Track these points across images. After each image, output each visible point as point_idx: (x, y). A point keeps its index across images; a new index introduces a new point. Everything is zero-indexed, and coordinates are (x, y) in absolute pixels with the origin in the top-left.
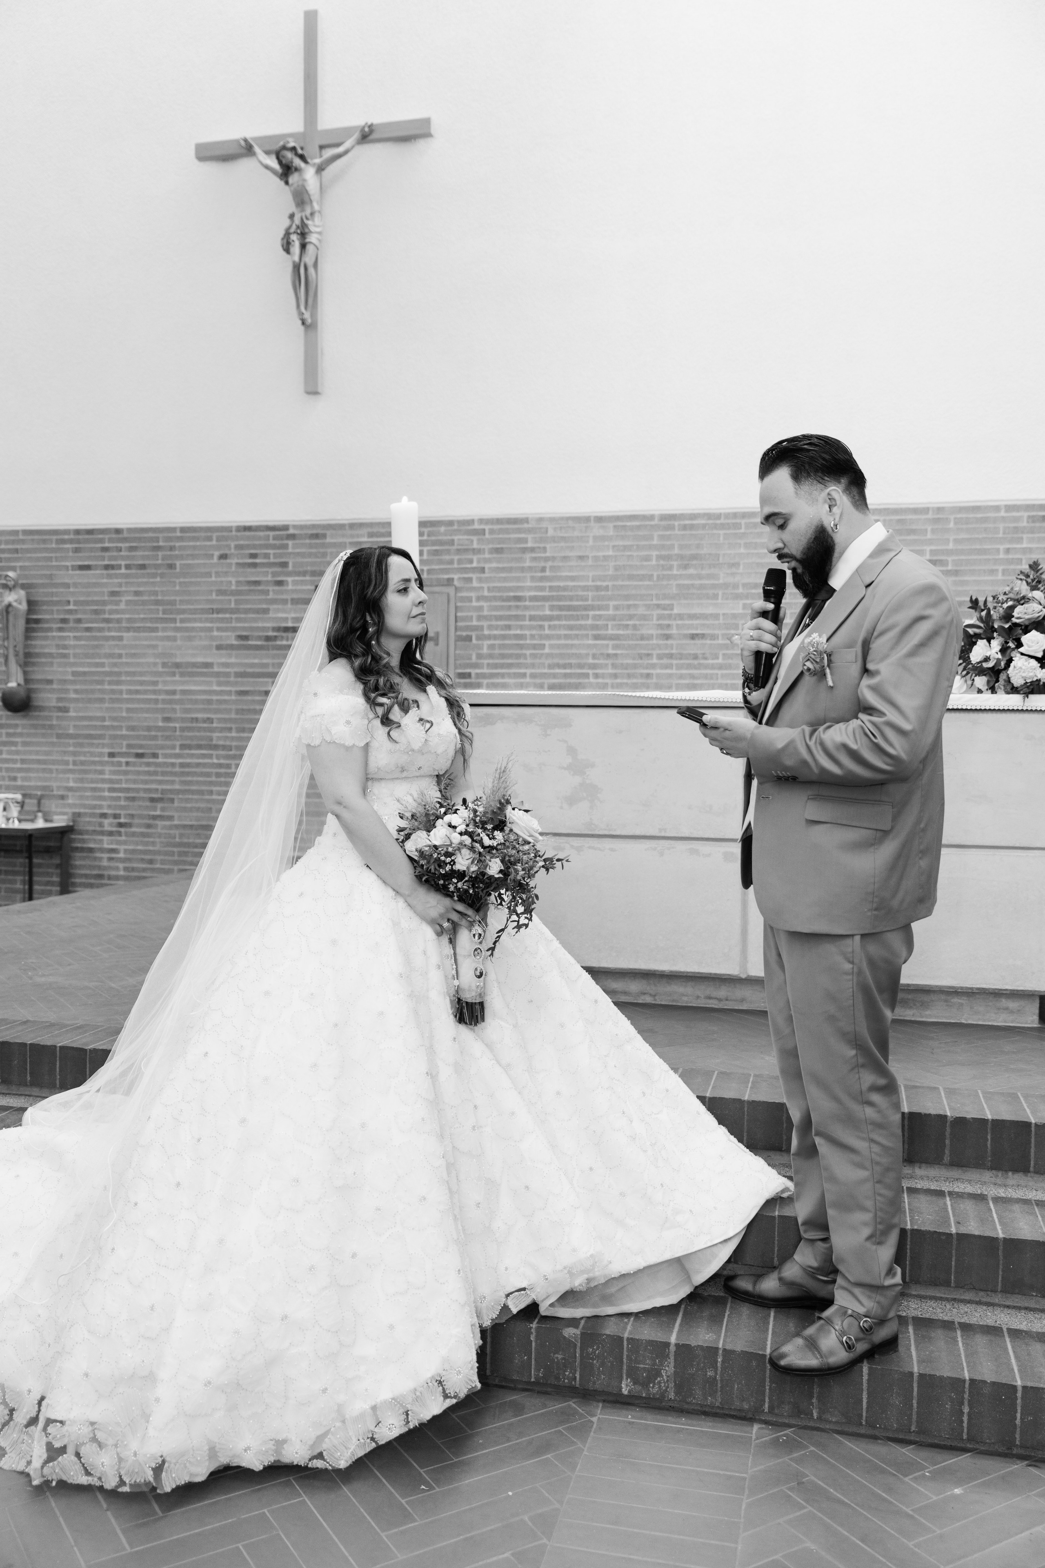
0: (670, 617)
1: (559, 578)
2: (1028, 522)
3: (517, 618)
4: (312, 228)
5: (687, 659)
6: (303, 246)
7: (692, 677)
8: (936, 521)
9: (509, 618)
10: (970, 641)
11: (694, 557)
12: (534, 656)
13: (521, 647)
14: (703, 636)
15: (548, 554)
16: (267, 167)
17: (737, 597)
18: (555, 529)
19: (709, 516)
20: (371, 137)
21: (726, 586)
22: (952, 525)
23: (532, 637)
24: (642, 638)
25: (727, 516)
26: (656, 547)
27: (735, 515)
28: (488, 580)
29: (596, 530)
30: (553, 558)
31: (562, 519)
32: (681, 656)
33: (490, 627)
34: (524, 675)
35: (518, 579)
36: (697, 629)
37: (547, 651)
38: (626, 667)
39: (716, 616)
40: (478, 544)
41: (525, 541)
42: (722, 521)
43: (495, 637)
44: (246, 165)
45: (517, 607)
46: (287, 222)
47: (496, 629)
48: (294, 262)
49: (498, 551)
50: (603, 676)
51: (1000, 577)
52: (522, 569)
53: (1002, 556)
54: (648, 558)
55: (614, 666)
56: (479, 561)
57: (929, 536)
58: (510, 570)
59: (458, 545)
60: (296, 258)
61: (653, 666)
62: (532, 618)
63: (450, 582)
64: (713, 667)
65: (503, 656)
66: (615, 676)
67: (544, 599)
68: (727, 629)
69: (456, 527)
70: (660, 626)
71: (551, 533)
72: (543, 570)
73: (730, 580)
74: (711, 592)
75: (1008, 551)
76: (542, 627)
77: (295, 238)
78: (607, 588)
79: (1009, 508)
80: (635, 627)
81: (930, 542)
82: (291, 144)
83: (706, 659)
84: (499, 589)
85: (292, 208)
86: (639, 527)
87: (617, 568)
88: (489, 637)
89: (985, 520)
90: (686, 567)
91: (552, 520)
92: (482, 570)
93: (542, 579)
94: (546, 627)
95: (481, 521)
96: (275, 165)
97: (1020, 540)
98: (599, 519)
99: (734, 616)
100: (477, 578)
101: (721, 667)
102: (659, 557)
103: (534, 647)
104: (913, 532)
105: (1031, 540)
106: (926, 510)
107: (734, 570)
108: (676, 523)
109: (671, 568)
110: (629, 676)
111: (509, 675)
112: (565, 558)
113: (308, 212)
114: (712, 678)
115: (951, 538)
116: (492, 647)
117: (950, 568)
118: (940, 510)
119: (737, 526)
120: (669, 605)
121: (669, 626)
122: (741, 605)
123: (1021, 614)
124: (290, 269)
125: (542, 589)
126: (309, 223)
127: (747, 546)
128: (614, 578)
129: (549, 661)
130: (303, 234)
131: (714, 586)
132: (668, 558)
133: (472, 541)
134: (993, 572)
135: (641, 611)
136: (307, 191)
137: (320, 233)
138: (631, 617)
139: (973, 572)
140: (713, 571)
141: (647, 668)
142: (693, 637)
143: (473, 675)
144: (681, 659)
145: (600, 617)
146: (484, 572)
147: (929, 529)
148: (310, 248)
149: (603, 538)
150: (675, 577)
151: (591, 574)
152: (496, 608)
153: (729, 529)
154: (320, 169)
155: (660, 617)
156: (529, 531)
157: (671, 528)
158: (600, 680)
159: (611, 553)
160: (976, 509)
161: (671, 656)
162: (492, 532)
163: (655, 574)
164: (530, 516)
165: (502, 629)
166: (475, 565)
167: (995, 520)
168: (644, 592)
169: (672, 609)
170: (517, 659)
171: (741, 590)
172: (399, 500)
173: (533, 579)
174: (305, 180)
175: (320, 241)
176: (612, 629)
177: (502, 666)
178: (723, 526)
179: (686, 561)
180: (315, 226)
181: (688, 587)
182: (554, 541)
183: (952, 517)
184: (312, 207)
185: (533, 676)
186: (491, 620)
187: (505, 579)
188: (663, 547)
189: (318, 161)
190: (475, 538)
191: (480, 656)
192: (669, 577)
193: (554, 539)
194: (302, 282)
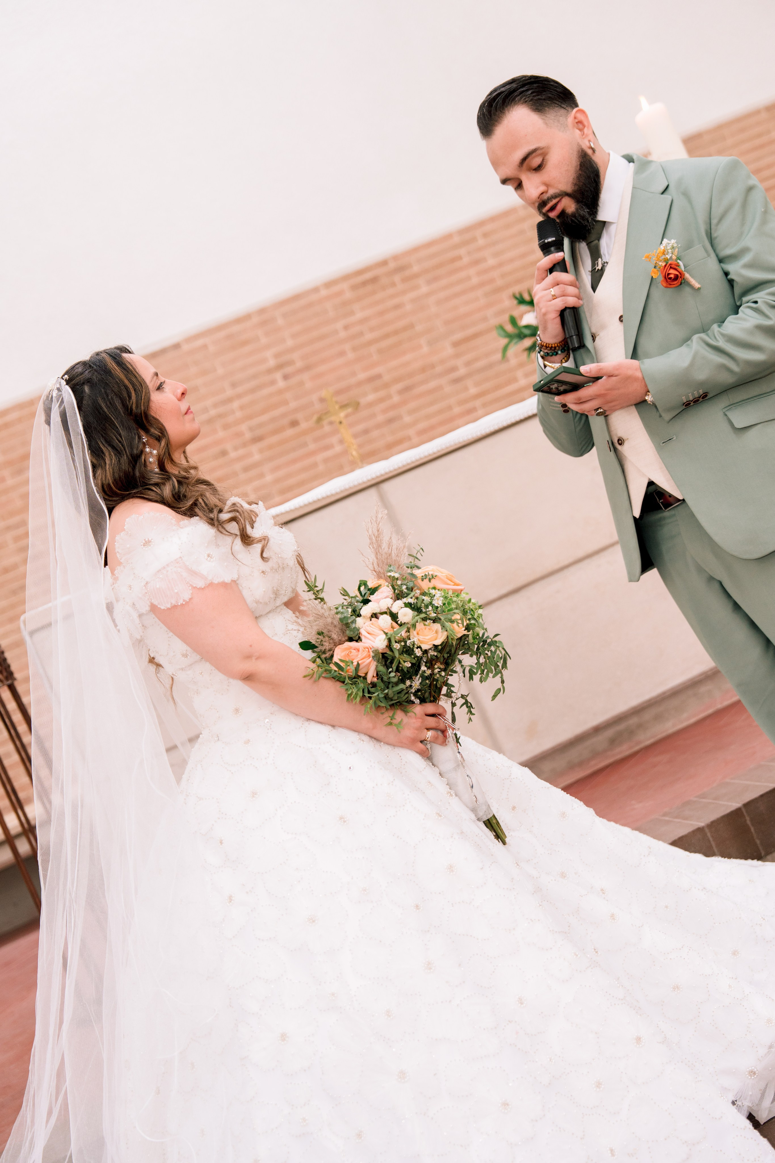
2: (351, 293)
8: (263, 323)
22: (280, 322)
51: (351, 355)
53: (343, 334)
57: (264, 340)
75: (346, 328)
81: (266, 348)
97: (352, 313)
104: (245, 343)
105: (362, 309)
106: (247, 317)
115: (287, 335)
117: (299, 365)
118: (262, 311)
134: (342, 354)
147: (260, 334)
160: (296, 297)
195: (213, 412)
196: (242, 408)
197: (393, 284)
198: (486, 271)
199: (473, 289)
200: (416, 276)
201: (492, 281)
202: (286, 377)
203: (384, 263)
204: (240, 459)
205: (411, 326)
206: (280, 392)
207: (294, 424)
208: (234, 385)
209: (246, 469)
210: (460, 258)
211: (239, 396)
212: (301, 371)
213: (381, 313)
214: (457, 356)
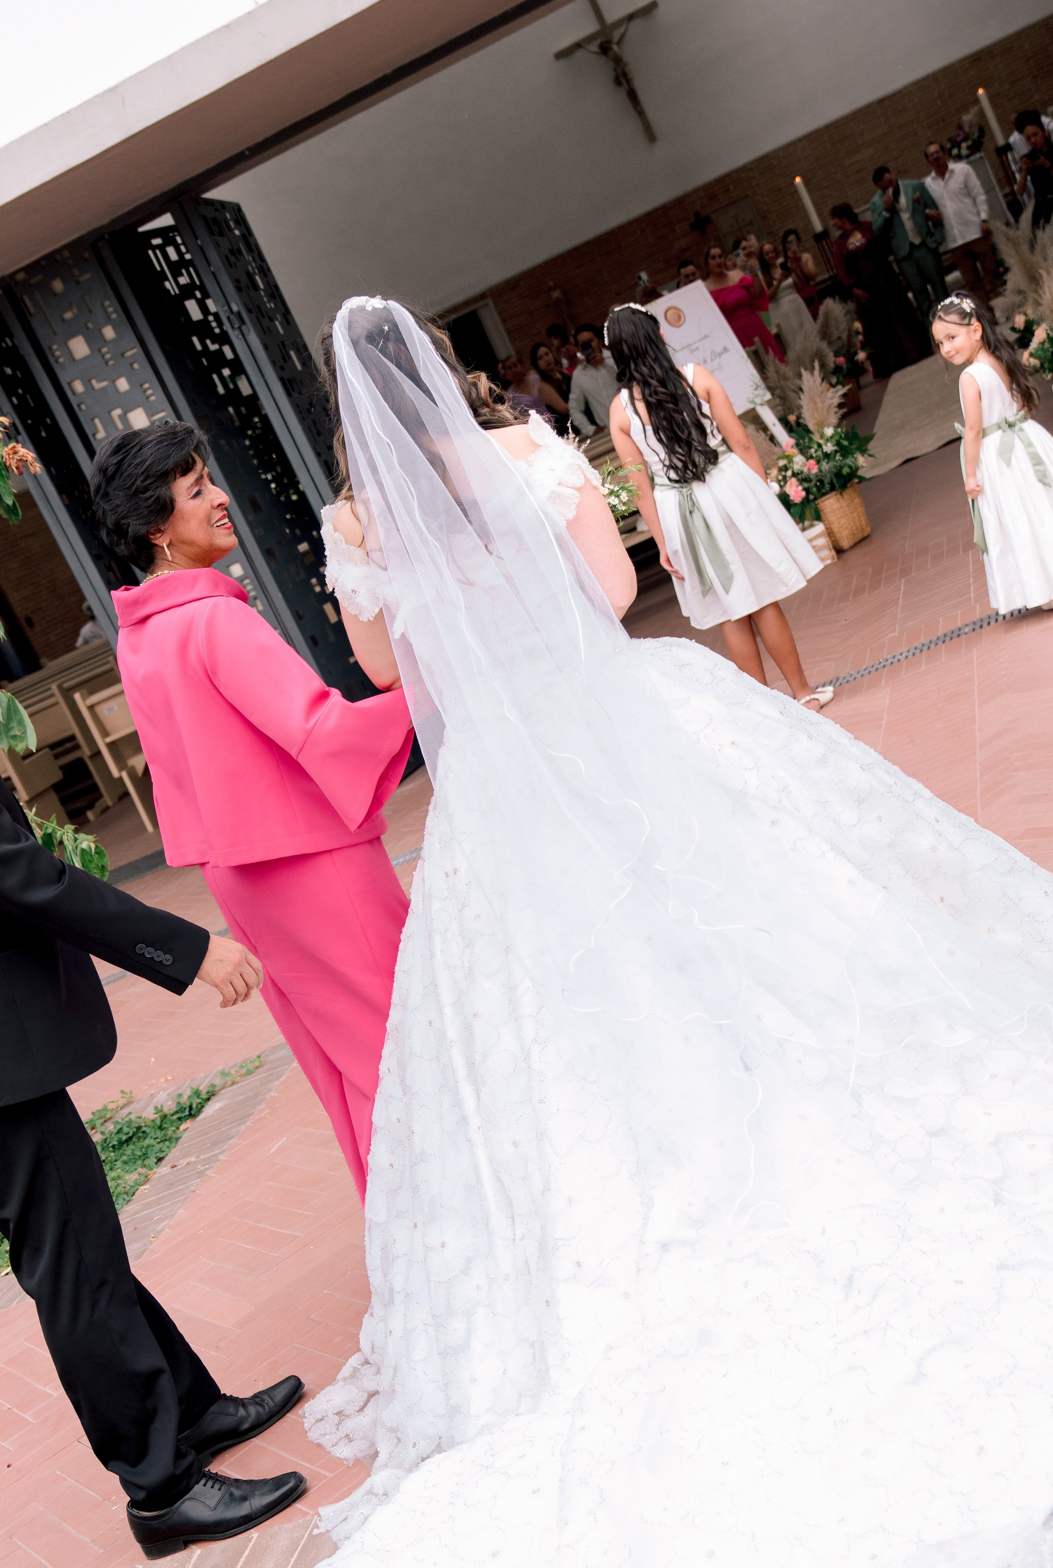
0: (845, 168)
1: (794, 170)
4: (629, 71)
8: (934, 80)
9: (780, 199)
10: (950, 150)
11: (844, 138)
14: (862, 170)
15: (783, 165)
16: (593, 52)
17: (869, 147)
18: (782, 153)
20: (632, 19)
21: (862, 144)
24: (838, 182)
25: (850, 115)
28: (762, 188)
29: (800, 145)
31: (784, 146)
33: (774, 207)
36: (858, 168)
40: (752, 176)
41: (772, 163)
43: (778, 210)
44: (580, 54)
46: (613, 73)
47: (777, 206)
48: (627, 90)
49: (761, 173)
54: (826, 148)
60: (627, 88)
63: (747, 196)
65: (784, 216)
69: (740, 171)
70: (843, 174)
73: (863, 141)
74: (857, 150)
76: (792, 197)
77: (623, 80)
78: (814, 168)
80: (833, 179)
81: (935, 90)
82: (605, 39)
84: (771, 189)
85: (612, 65)
86: (817, 136)
87: (815, 158)
88: (775, 211)
90: (843, 144)
91: (780, 149)
92: (759, 184)
95: (750, 163)
96: (598, 50)
98: (799, 140)
99: (871, 155)
100: (758, 189)
102: (830, 145)
107: (863, 136)
109: (837, 147)
112: (792, 163)
113: (623, 65)
115: (943, 84)
116: (778, 215)
117: (947, 96)
118: (933, 75)
119: (857, 117)
121: (846, 172)
122: (872, 149)
123: (959, 139)
124: (625, 94)
126: (626, 69)
130: (625, 75)
136: (619, 56)
148: (630, 81)
154: (619, 43)
166: (755, 184)
168: (830, 162)
174: (617, 52)
179: (842, 141)
182: (784, 158)
184: (624, 62)
186: (773, 204)
189: (616, 39)
190: (750, 172)
191: (774, 221)
194: (633, 96)
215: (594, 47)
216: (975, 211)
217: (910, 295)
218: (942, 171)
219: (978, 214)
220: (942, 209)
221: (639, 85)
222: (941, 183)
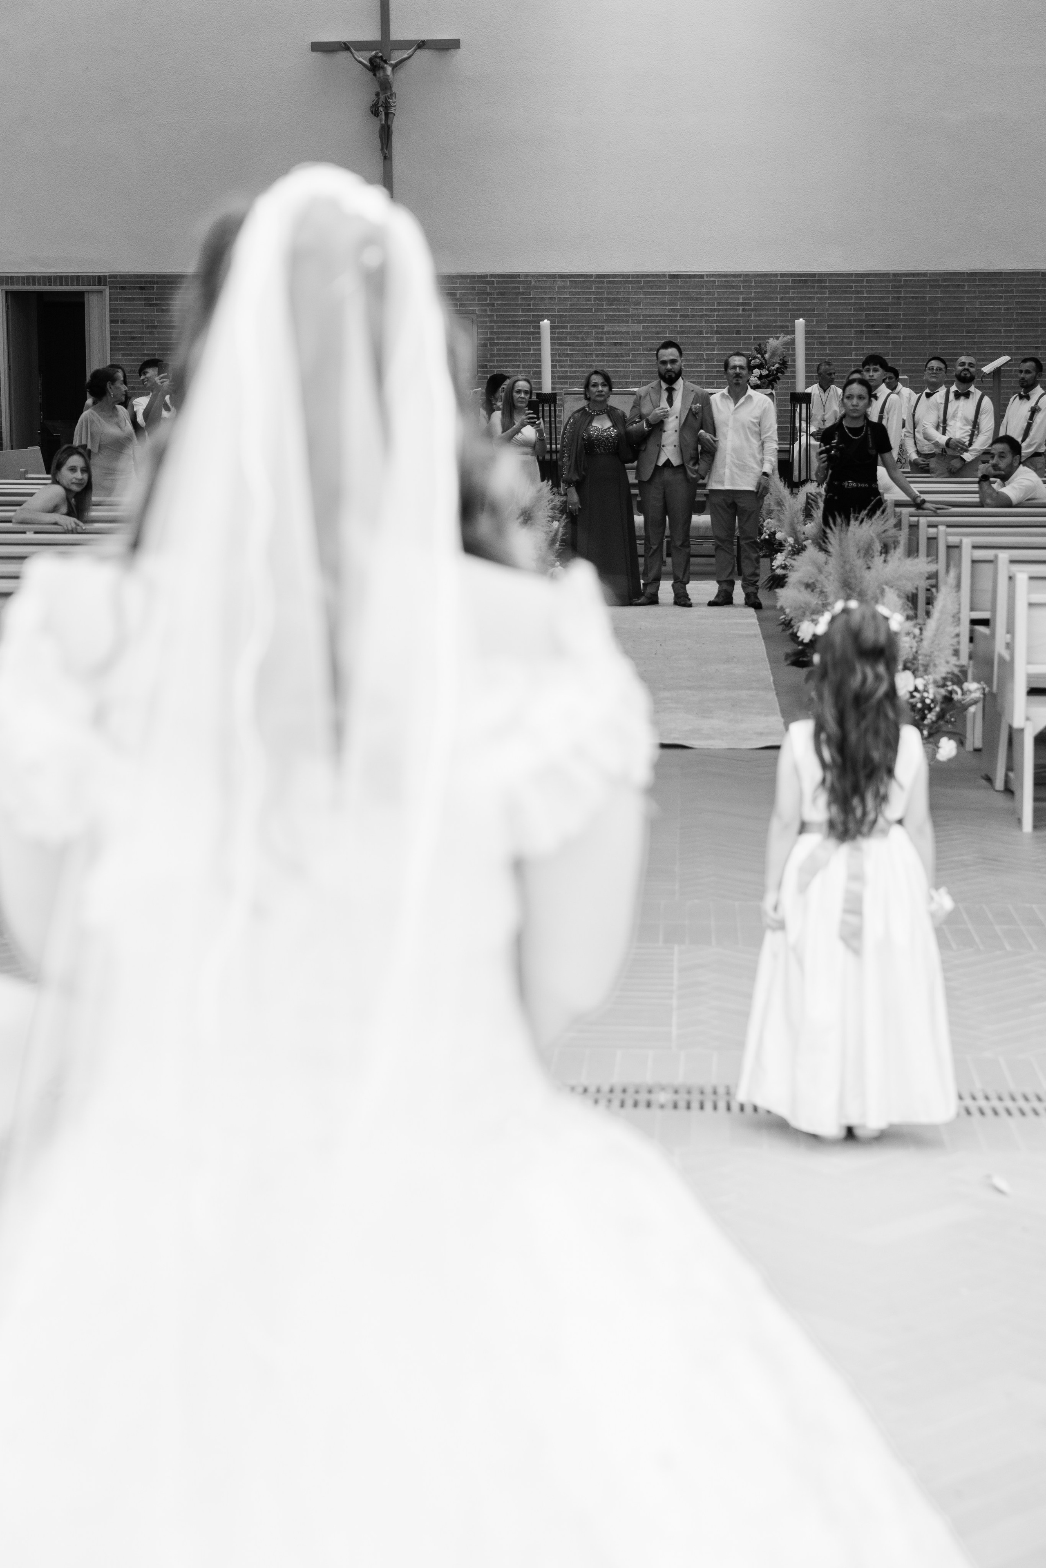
0: (602, 333)
1: (539, 310)
2: (792, 283)
3: (514, 333)
4: (392, 104)
5: (613, 357)
6: (387, 114)
7: (615, 367)
8: (745, 281)
9: (510, 333)
11: (615, 299)
12: (524, 355)
13: (516, 350)
14: (621, 344)
15: (531, 296)
16: (360, 62)
17: (639, 322)
18: (535, 281)
19: (623, 276)
20: (423, 47)
21: (633, 315)
22: (753, 284)
23: (523, 344)
24: (587, 345)
25: (633, 276)
26: (593, 293)
27: (638, 276)
28: (496, 310)
29: (560, 283)
30: (535, 299)
31: (539, 276)
32: (609, 355)
33: (498, 338)
34: (519, 366)
35: (514, 310)
36: (617, 340)
37: (532, 352)
38: (578, 361)
39: (628, 333)
40: (490, 289)
41: (518, 288)
42: (631, 279)
43: (501, 344)
45: (514, 326)
46: (374, 98)
47: (502, 340)
48: (382, 124)
49: (502, 294)
50: (564, 366)
52: (517, 305)
54: (590, 299)
55: (571, 361)
56: (490, 300)
57: (743, 289)
58: (509, 305)
59: (478, 290)
60: (383, 122)
61: (593, 361)
62: (523, 333)
64: (626, 361)
65: (506, 355)
66: (572, 366)
67: (529, 322)
68: (634, 340)
69: (476, 279)
70: (597, 338)
71: (533, 284)
72: (529, 305)
73: (636, 312)
74: (625, 319)
75: (782, 298)
76: (529, 339)
77: (381, 109)
78: (566, 316)
79: (783, 275)
80: (582, 339)
81: (742, 293)
82: (380, 54)
83: (623, 357)
84: (503, 316)
85: (377, 89)
86: (584, 282)
87: (571, 305)
88: (497, 344)
89: (771, 281)
90: (611, 305)
91: (534, 276)
92: (493, 305)
93: (528, 310)
94: (531, 338)
95: (492, 276)
96: (367, 63)
97: (788, 293)
98: (562, 277)
99: (638, 333)
100: (489, 309)
101: (631, 361)
102: (596, 299)
103: (525, 350)
104: (733, 287)
105: (794, 293)
106: (739, 276)
107: (638, 307)
108: (605, 280)
109: (602, 305)
110: (580, 366)
111: (510, 366)
112: (542, 299)
113: (389, 94)
114: (626, 368)
115: (753, 291)
116: (499, 350)
117: (752, 307)
118: (747, 275)
119: (639, 282)
120: (602, 326)
121: (602, 338)
122: (642, 326)
124: (378, 127)
125: (529, 316)
126: (391, 100)
127: (645, 293)
128: (570, 310)
129: (534, 358)
130: (387, 106)
131: (626, 316)
132: (601, 299)
133: (487, 288)
134: (775, 310)
135: (586, 329)
136: (389, 82)
137: (395, 106)
138: (580, 333)
139: (764, 310)
140: (626, 307)
141: (590, 362)
142: (615, 344)
143: (488, 367)
144: (609, 357)
145: (562, 333)
146: (494, 307)
147: (742, 285)
148: (390, 115)
149: (564, 287)
150: (605, 310)
151: (557, 308)
152: (501, 327)
153: (634, 284)
154: (395, 67)
155: (597, 333)
156: (520, 282)
157: (603, 282)
158: (563, 369)
159: (568, 296)
160: (765, 275)
161: (603, 355)
162: (498, 282)
163: (594, 308)
164: (521, 274)
165: (505, 340)
166: (488, 302)
167: (775, 282)
168: (587, 319)
169: (604, 329)
170: (514, 357)
171: (641, 318)
172: (543, 320)
173: (523, 310)
174: (388, 76)
175: (395, 110)
176: (569, 340)
177: (505, 361)
178: (631, 282)
179: (611, 301)
180: (393, 102)
181: (612, 316)
182: (536, 289)
183: (753, 280)
184: (391, 91)
185: (524, 367)
186: (498, 334)
187: (506, 311)
188: (597, 293)
189: (393, 62)
190: (488, 286)
191: (492, 355)
192: (601, 310)
193: (535, 288)
194: (386, 135)
195: (704, 313)
196: (717, 315)
197: (813, 287)
198: (861, 298)
199: (850, 304)
200: (826, 287)
201: (861, 304)
202: (744, 310)
203: (814, 275)
204: (707, 338)
205: (813, 310)
206: (739, 315)
207: (738, 332)
208: (719, 304)
209: (707, 344)
210: (851, 287)
211: (719, 310)
212: (752, 310)
213: (802, 298)
214: (827, 332)
215: (364, 57)
216: (759, 457)
217: (639, 519)
218: (737, 392)
219: (762, 462)
220: (720, 437)
221: (397, 125)
222: (730, 403)
